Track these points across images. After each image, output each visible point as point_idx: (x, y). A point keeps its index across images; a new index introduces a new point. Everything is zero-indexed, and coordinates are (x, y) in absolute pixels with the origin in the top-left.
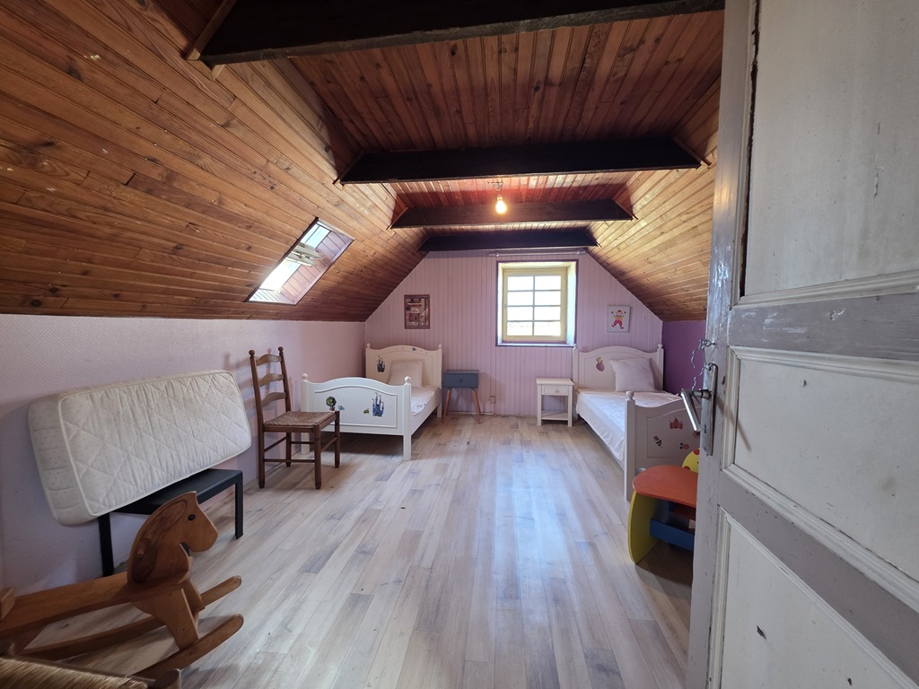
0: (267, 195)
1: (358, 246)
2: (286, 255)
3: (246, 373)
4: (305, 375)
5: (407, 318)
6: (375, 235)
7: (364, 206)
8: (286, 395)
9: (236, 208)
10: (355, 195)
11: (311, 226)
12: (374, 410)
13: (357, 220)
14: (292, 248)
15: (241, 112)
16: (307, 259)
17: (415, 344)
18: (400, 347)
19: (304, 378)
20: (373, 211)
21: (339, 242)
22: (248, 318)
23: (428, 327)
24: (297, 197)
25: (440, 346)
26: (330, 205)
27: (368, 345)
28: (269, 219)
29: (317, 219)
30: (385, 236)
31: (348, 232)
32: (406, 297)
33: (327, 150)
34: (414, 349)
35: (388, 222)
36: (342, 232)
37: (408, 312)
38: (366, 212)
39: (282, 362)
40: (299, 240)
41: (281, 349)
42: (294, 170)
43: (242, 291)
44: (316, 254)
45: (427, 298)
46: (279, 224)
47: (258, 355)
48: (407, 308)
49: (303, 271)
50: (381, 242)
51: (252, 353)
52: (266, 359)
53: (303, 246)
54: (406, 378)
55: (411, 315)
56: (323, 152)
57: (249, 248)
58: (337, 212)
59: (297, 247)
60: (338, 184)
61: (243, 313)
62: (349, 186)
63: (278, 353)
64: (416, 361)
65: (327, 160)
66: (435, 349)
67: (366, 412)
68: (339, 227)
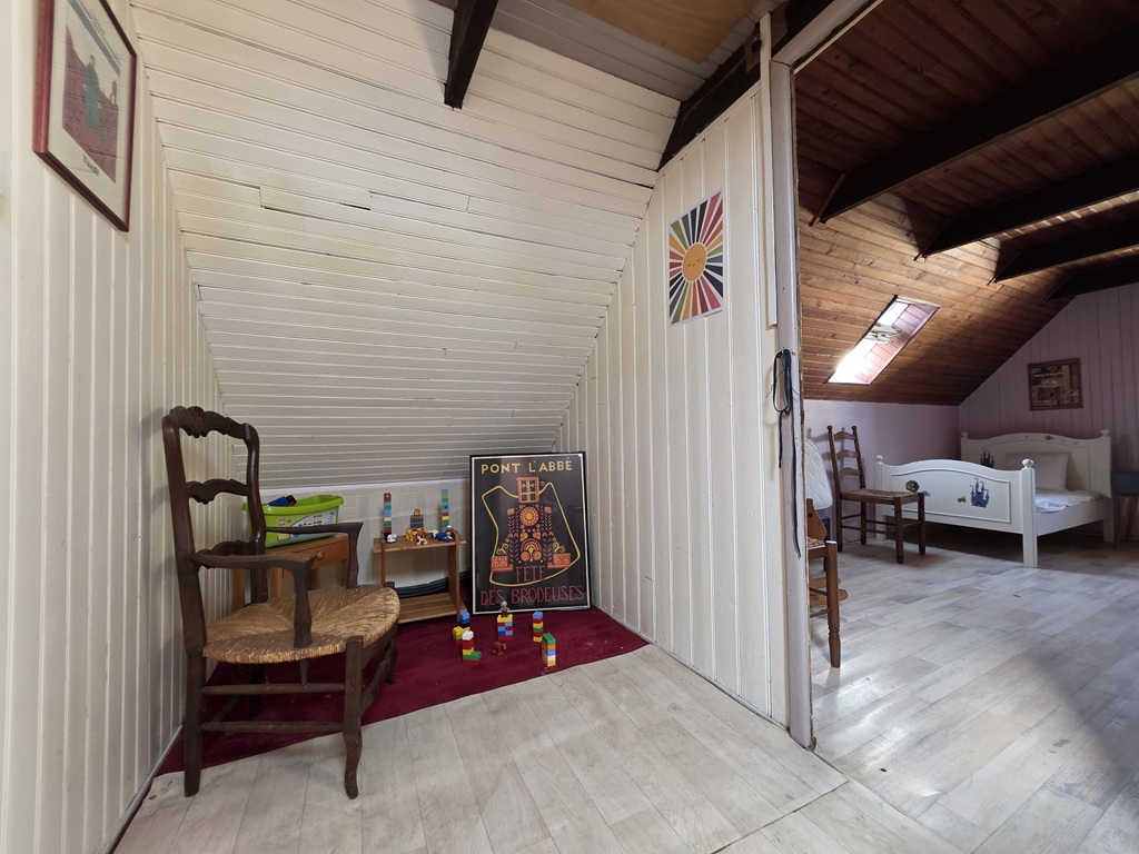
0: (851, 289)
1: (946, 313)
2: (864, 336)
3: (825, 446)
4: (879, 457)
5: (1035, 395)
6: (970, 295)
7: (954, 269)
8: (861, 473)
9: (827, 306)
10: (940, 261)
11: (889, 305)
12: (973, 499)
13: (943, 285)
14: (870, 328)
15: (840, 239)
16: (883, 338)
17: (1051, 430)
18: (1021, 436)
19: (878, 460)
20: (966, 270)
21: (919, 313)
22: (825, 399)
23: (1080, 405)
24: (877, 283)
25: (1105, 432)
26: (910, 281)
27: (965, 434)
28: (851, 308)
29: (896, 297)
30: (985, 294)
31: (931, 301)
32: (1031, 366)
33: (908, 235)
34: (1049, 438)
35: (990, 276)
36: (924, 302)
37: (1035, 388)
38: (955, 274)
39: (856, 441)
40: (876, 321)
41: (854, 428)
42: (878, 263)
43: (824, 374)
44: (894, 331)
45: (1074, 364)
46: (860, 310)
47: (834, 432)
48: (1033, 382)
49: (876, 350)
50: (980, 301)
51: (830, 428)
52: (842, 436)
53: (879, 325)
54: (1025, 462)
55: (1041, 391)
56: (905, 238)
57: (833, 336)
58: (919, 284)
59: (875, 328)
60: (921, 259)
61: (822, 393)
62: (933, 257)
63: (851, 432)
64: (1054, 454)
65: (909, 243)
66: (1095, 435)
67: (962, 500)
68: (920, 298)
